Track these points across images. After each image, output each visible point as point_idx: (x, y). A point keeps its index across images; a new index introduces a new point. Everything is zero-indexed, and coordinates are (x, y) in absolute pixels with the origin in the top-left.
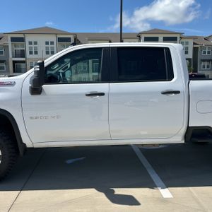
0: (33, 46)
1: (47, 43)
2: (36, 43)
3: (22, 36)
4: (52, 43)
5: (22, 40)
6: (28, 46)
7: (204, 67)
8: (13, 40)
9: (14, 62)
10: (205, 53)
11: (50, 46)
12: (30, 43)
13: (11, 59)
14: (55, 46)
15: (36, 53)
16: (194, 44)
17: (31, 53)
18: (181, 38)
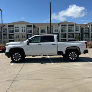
0: (17, 28)
1: (22, 27)
2: (18, 27)
3: (13, 25)
4: (25, 27)
5: (13, 26)
6: (15, 28)
7: (85, 36)
8: (9, 26)
9: (9, 35)
10: (85, 30)
11: (23, 28)
12: (16, 27)
13: (8, 34)
14: (26, 28)
15: (18, 31)
16: (81, 27)
17: (16, 31)
18: (75, 25)
